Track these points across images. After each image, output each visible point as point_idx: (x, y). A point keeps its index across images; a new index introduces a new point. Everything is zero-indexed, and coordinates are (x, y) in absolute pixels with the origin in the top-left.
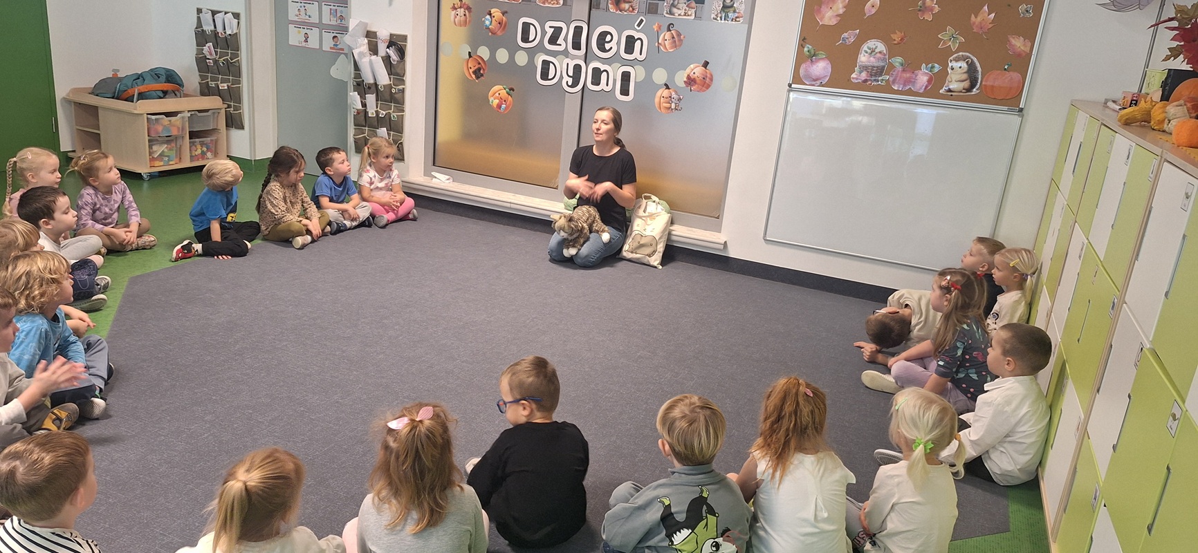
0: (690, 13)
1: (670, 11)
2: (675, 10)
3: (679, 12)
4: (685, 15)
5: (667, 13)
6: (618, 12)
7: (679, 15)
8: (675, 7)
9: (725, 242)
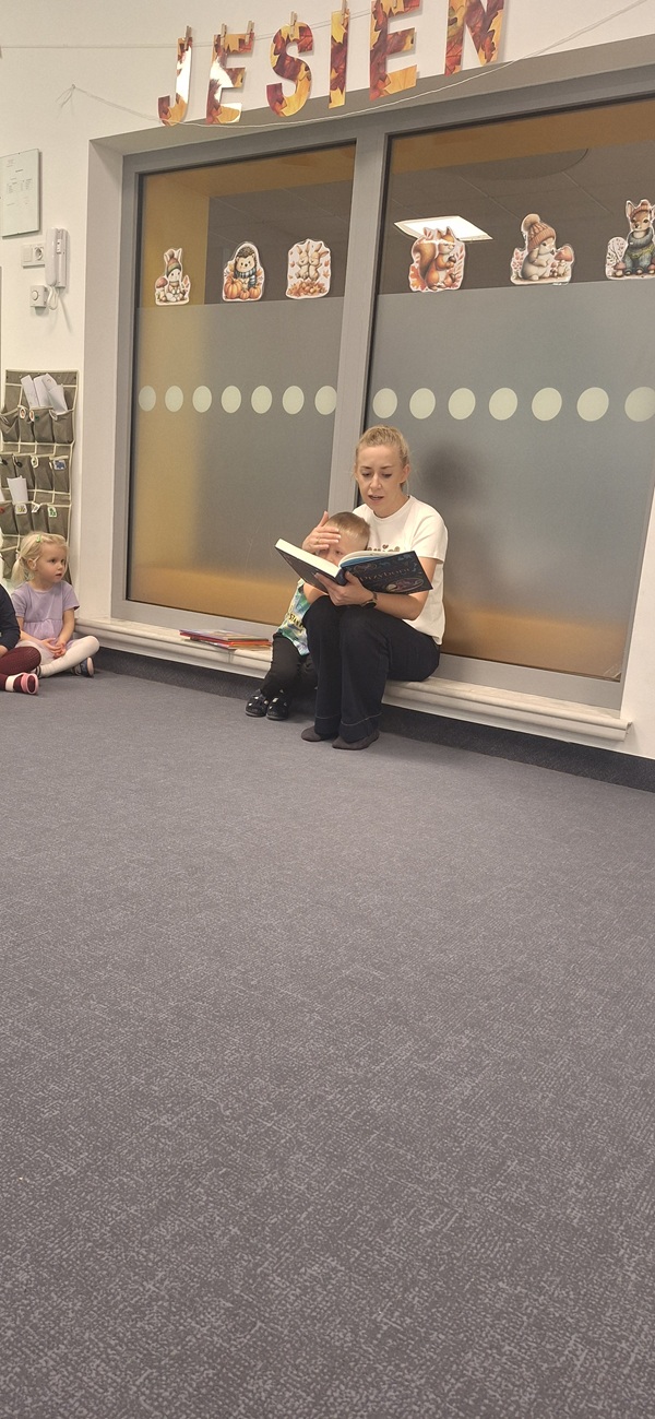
0: (561, 272)
1: (523, 273)
2: (532, 270)
3: (541, 271)
4: (552, 276)
5: (518, 278)
6: (427, 290)
7: (541, 278)
8: (532, 263)
9: (629, 725)
